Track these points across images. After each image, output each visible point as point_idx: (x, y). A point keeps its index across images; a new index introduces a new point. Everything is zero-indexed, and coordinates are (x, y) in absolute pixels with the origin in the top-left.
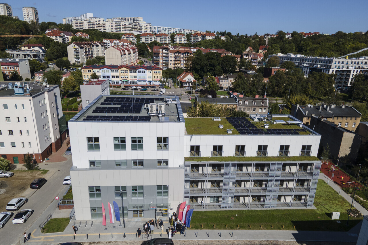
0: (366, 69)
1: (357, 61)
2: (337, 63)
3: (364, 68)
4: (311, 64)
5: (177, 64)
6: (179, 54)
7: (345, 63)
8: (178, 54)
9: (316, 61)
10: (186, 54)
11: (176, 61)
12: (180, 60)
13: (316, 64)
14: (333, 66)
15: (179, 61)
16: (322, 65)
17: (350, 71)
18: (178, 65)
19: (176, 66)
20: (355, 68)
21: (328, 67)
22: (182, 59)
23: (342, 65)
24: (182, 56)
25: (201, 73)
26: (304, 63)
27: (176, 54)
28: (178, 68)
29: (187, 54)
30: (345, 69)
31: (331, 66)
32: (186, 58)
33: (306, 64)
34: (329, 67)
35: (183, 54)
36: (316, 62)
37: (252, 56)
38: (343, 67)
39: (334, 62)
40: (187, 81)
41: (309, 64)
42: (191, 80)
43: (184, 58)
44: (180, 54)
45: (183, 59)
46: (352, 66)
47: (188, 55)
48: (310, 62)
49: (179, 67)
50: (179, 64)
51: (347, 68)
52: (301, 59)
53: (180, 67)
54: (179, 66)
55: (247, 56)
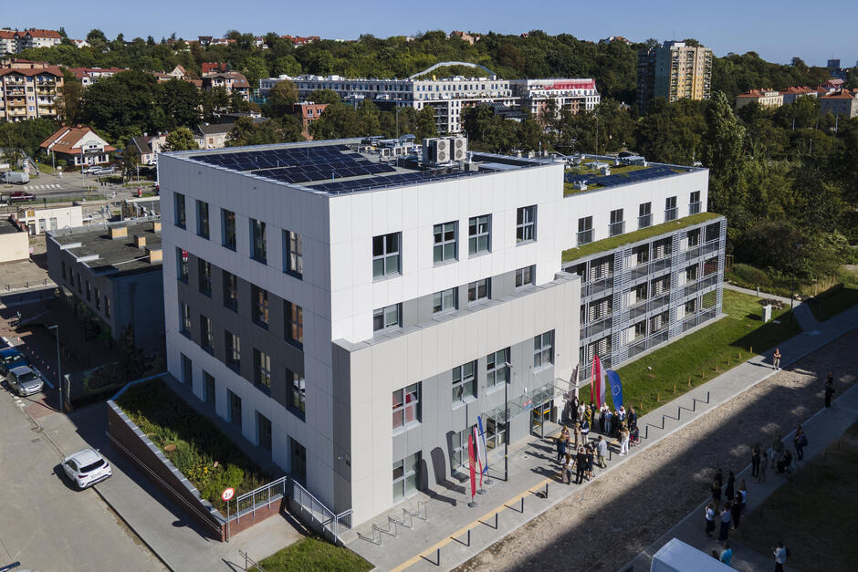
0: (469, 98)
1: (452, 83)
2: (421, 88)
3: (466, 97)
4: (368, 93)
5: (12, 109)
6: (17, 80)
7: (434, 88)
8: (13, 80)
9: (378, 87)
10: (41, 79)
11: (11, 99)
12: (24, 97)
13: (380, 94)
14: (416, 95)
15: (19, 98)
16: (393, 94)
17: (446, 104)
18: (16, 110)
19: (11, 113)
20: (453, 98)
21: (406, 98)
22: (28, 94)
23: (431, 92)
24: (31, 84)
25: (113, 128)
26: (352, 93)
27: (6, 80)
28: (17, 120)
29: (45, 80)
30: (436, 99)
31: (412, 95)
32: (42, 89)
33: (359, 93)
34: (408, 96)
35: (31, 78)
36: (378, 89)
37: (232, 81)
38: (432, 95)
39: (415, 88)
40: (86, 151)
41: (364, 94)
42: (99, 147)
43: (38, 90)
44: (20, 80)
45: (32, 94)
46: (447, 94)
47: (51, 80)
48: (364, 90)
49: (20, 117)
50: (20, 108)
51: (440, 98)
52: (343, 85)
53: (26, 117)
54: (22, 112)
55: (219, 81)
